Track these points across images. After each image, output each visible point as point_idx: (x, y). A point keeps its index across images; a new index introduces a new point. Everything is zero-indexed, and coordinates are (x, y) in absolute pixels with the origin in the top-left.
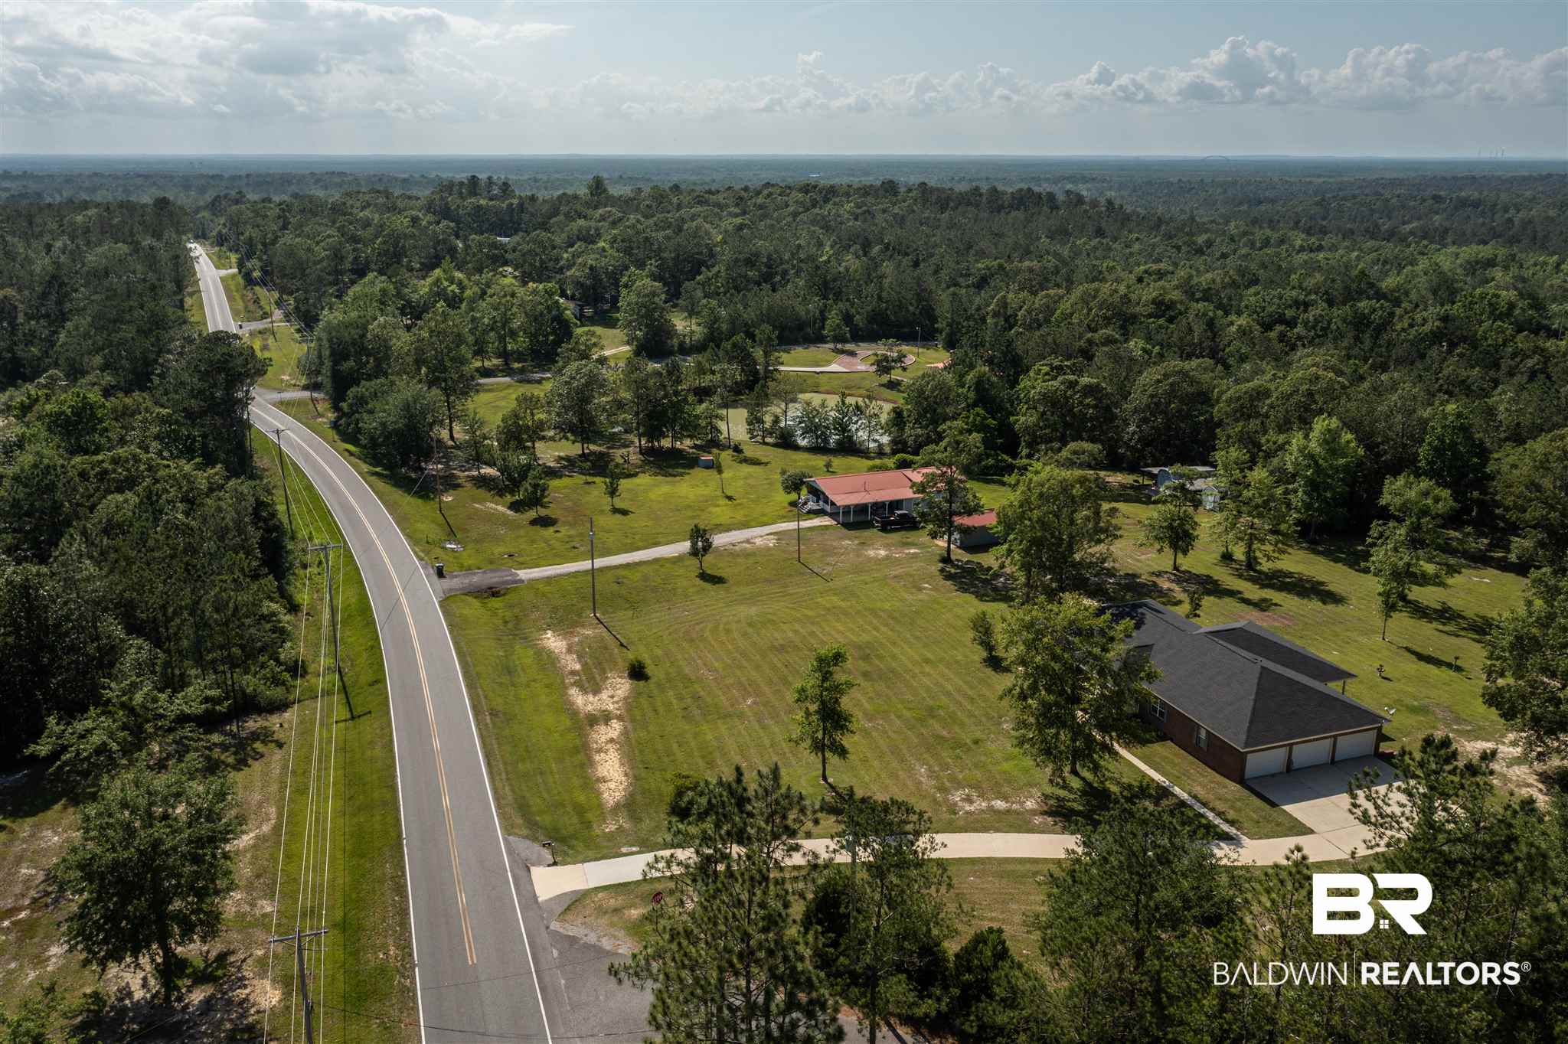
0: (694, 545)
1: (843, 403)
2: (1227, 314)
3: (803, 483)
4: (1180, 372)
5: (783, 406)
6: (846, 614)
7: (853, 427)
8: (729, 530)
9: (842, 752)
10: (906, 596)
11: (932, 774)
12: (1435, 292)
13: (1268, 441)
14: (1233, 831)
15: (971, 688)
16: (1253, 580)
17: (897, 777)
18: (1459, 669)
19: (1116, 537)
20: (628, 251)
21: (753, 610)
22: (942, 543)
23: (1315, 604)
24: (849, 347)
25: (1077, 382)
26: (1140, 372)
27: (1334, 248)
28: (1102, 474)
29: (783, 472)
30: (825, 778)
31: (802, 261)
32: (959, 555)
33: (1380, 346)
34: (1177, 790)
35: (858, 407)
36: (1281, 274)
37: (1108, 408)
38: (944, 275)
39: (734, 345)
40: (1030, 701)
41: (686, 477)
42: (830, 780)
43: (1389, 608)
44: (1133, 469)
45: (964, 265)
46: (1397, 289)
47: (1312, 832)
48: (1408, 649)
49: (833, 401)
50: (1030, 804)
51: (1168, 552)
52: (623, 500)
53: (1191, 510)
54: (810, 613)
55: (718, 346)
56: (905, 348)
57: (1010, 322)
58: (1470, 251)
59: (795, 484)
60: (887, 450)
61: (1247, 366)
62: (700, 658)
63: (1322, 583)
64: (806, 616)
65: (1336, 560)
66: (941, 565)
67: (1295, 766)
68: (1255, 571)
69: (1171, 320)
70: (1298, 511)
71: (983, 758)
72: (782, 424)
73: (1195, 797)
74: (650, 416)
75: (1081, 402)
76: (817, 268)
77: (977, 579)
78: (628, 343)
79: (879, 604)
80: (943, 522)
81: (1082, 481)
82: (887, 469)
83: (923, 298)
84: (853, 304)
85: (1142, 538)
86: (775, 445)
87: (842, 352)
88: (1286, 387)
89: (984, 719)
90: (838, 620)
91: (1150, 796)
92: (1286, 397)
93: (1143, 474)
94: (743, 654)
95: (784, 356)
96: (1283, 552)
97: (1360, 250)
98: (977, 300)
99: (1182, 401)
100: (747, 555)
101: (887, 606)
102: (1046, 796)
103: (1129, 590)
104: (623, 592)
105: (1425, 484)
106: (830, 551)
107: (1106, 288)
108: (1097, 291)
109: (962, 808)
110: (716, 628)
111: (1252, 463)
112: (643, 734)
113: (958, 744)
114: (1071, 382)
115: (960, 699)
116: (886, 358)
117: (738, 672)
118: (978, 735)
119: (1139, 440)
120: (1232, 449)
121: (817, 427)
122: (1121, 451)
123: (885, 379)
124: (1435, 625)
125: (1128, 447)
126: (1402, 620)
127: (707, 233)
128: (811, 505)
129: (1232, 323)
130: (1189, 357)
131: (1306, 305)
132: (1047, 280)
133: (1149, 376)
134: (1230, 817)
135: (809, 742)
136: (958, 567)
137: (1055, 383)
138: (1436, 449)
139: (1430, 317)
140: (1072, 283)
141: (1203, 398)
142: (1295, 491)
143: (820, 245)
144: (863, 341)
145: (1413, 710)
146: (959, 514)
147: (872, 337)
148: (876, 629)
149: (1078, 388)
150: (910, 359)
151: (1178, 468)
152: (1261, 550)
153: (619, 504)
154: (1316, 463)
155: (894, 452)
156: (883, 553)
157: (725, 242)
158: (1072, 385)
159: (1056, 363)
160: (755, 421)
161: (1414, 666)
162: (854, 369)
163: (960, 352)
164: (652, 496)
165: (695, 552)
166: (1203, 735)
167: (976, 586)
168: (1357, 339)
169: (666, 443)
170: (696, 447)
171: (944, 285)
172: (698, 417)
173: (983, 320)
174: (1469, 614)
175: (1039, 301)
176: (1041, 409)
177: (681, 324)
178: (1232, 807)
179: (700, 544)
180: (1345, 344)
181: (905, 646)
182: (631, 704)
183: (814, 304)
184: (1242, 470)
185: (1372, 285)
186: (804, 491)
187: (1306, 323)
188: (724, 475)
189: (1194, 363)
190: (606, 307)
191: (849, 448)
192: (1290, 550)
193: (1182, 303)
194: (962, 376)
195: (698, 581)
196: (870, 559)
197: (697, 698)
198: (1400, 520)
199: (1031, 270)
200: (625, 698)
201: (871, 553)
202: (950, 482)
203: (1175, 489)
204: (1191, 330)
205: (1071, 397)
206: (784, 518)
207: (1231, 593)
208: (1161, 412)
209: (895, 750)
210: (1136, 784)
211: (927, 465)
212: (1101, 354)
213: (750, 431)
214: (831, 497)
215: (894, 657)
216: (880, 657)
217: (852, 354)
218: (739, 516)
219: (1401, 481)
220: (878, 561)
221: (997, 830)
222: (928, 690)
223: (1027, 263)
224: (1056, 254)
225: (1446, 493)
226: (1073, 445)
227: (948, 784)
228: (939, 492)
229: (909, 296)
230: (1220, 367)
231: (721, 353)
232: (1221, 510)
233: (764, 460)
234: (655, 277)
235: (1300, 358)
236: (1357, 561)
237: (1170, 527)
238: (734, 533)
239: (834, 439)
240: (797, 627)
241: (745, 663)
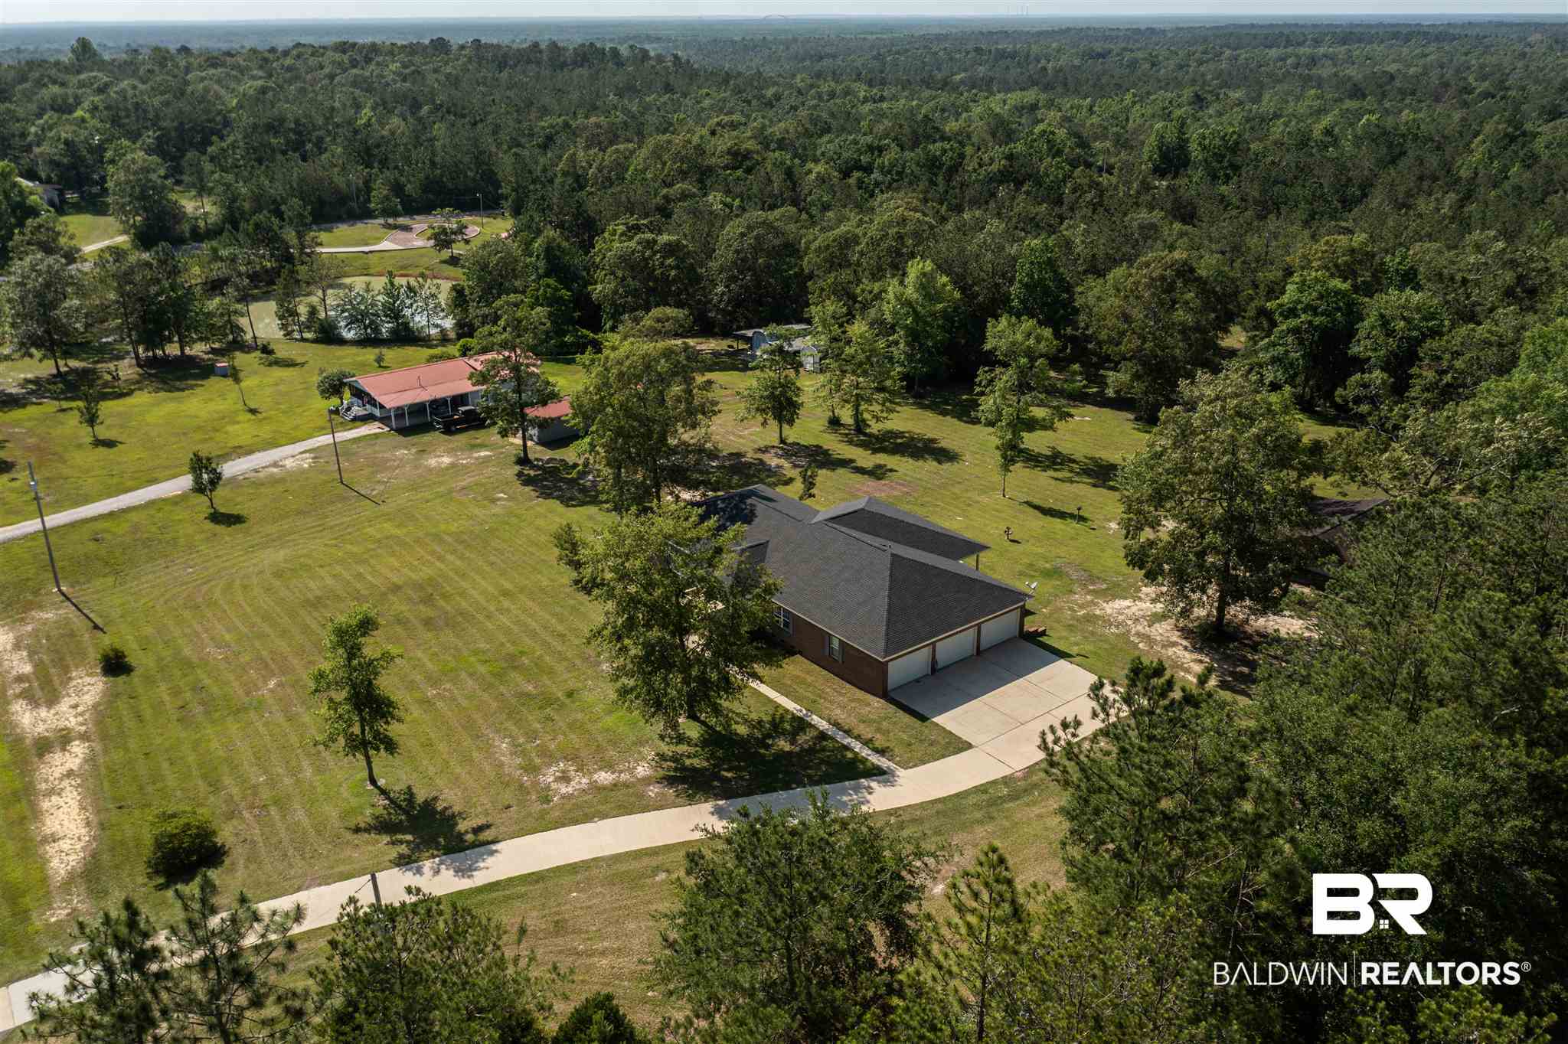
0: (198, 480)
1: (392, 284)
2: (804, 162)
3: (342, 384)
4: (764, 223)
5: (320, 293)
6: (403, 544)
7: (407, 312)
8: (251, 452)
9: (391, 746)
10: (476, 511)
11: (517, 749)
12: (993, 135)
13: (863, 291)
14: (883, 762)
15: (561, 621)
16: (864, 445)
17: (471, 760)
18: (1082, 519)
19: (715, 413)
20: (115, 121)
21: (281, 555)
22: (518, 441)
23: (931, 465)
24: (401, 221)
25: (655, 242)
26: (723, 227)
27: (895, 98)
28: (691, 342)
29: (322, 371)
30: (373, 782)
31: (338, 126)
32: (539, 453)
33: (954, 188)
34: (815, 719)
35: (410, 288)
36: (850, 121)
37: (692, 268)
38: (504, 136)
39: (257, 226)
40: (627, 641)
41: (198, 390)
42: (381, 782)
43: (1008, 462)
44: (725, 334)
45: (525, 125)
46: (960, 133)
47: (969, 746)
48: (1028, 503)
49: (379, 283)
50: (642, 770)
51: (773, 424)
52: (109, 428)
53: (791, 373)
54: (355, 549)
55: (236, 228)
56: (466, 219)
57: (580, 182)
58: (1014, 98)
59: (334, 387)
60: (452, 335)
61: (830, 214)
62: (207, 630)
63: (933, 441)
64: (352, 555)
65: (944, 413)
66: (518, 468)
67: (940, 665)
68: (865, 434)
69: (749, 171)
70: (902, 365)
71: (580, 716)
72: (322, 315)
73: (836, 724)
74: (144, 319)
75: (662, 263)
76: (356, 132)
77: (562, 480)
78: (125, 232)
79: (443, 527)
80: (515, 417)
81: (668, 353)
82: (450, 357)
83: (482, 159)
84: (401, 172)
85: (743, 413)
86: (315, 341)
87: (395, 227)
88: (873, 231)
89: (578, 662)
90: (393, 554)
91: (784, 733)
92: (875, 243)
93: (738, 338)
94: (266, 617)
95: (323, 236)
96: (892, 411)
97: (919, 99)
98: (542, 160)
99: (769, 255)
100: (274, 481)
101: (454, 527)
102: (662, 757)
103: (735, 473)
104: (103, 553)
105: (1028, 324)
106: (379, 465)
107: (678, 140)
108: (669, 142)
109: (556, 791)
110: (229, 587)
111: (850, 317)
112: (118, 756)
113: (548, 701)
114: (648, 242)
115: (549, 639)
116: (444, 231)
117: (257, 644)
118: (572, 684)
119: (729, 302)
120: (828, 302)
121: (364, 314)
122: (712, 315)
123: (446, 254)
124: (1051, 473)
125: (719, 310)
126: (1020, 471)
127: (218, 97)
128: (357, 410)
129: (810, 171)
130: (772, 207)
131: (881, 150)
132: (616, 136)
133: (732, 229)
134: (877, 744)
135: (342, 741)
136: (539, 468)
137: (633, 244)
138: (1026, 286)
139: (996, 156)
140: (643, 137)
141: (791, 249)
142: (897, 343)
143: (358, 106)
144: (418, 214)
145: (1048, 574)
146: (532, 405)
147: (426, 209)
148: (440, 558)
149: (656, 248)
150: (473, 231)
151: (773, 328)
152: (869, 411)
153: (103, 433)
154: (915, 311)
155: (460, 337)
156: (446, 460)
157: (241, 107)
158: (650, 244)
159: (632, 222)
160: (287, 314)
161: (1038, 523)
162: (409, 246)
163: (524, 218)
164: (150, 418)
165: (199, 488)
166: (836, 645)
167: (561, 489)
168: (933, 183)
169: (173, 349)
170: (213, 351)
171: (505, 147)
172: (210, 315)
173: (551, 181)
174: (1078, 456)
175: (610, 155)
176: (620, 274)
177: (192, 206)
178: (878, 730)
179: (205, 476)
180: (921, 187)
181: (478, 578)
182: (102, 714)
183: (356, 176)
184: (841, 326)
185: (937, 129)
186: (347, 394)
187: (882, 168)
188: (243, 384)
189: (777, 213)
190: (96, 189)
191: (406, 336)
192: (898, 408)
193: (758, 152)
194: (528, 244)
195: (209, 525)
196: (430, 470)
197: (198, 689)
198: (1006, 365)
199: (598, 126)
200: (95, 706)
201: (432, 462)
202: (516, 369)
203: (772, 352)
204: (770, 181)
205: (650, 258)
206: (320, 430)
207: (845, 463)
208: (749, 269)
209: (469, 725)
210: (766, 718)
211: (484, 351)
212: (679, 210)
213: (284, 327)
214: (379, 399)
215: (463, 594)
216: (445, 596)
217: (406, 228)
218: (266, 431)
219: (1004, 322)
220: (441, 471)
221: (604, 816)
222: (507, 632)
223: (593, 120)
224: (626, 111)
225: (1047, 332)
226: (656, 312)
227: (538, 761)
228: (504, 381)
229: (466, 159)
230: (804, 216)
231: (241, 237)
232: (822, 371)
233: (299, 360)
234: (149, 151)
235: (881, 204)
236: (966, 413)
237: (772, 396)
238: (257, 455)
239: (386, 328)
240: (338, 569)
241: (268, 630)
